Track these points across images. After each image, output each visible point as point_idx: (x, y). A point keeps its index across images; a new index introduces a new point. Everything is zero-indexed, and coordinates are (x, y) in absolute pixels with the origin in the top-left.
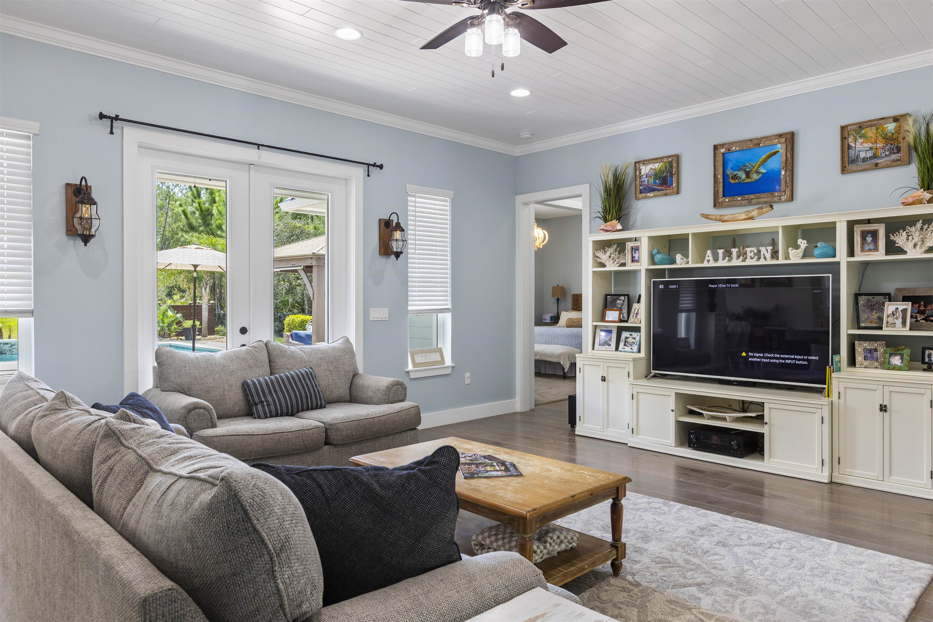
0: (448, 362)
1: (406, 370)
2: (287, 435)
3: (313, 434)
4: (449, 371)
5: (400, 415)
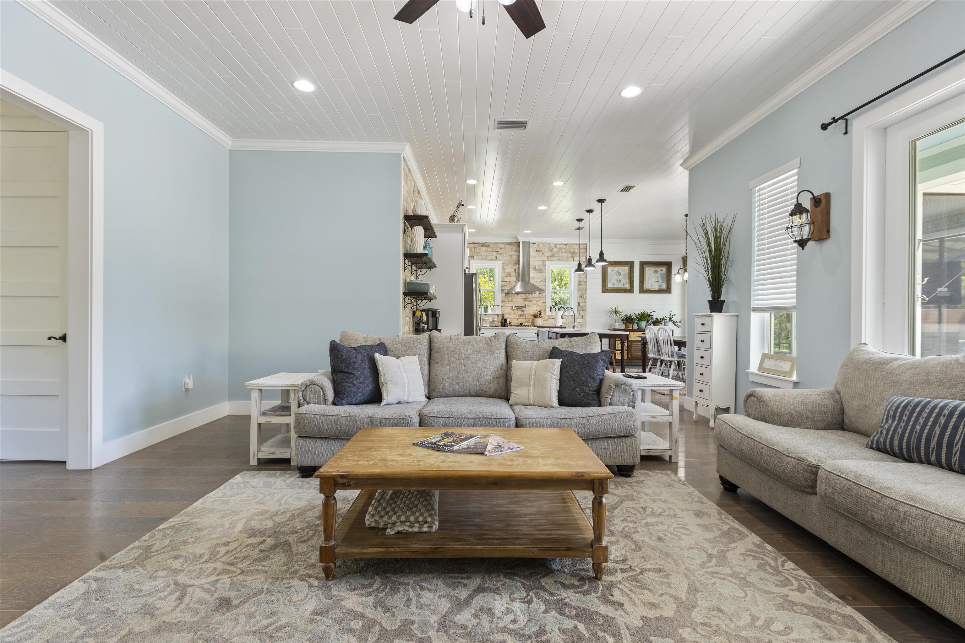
2: (763, 448)
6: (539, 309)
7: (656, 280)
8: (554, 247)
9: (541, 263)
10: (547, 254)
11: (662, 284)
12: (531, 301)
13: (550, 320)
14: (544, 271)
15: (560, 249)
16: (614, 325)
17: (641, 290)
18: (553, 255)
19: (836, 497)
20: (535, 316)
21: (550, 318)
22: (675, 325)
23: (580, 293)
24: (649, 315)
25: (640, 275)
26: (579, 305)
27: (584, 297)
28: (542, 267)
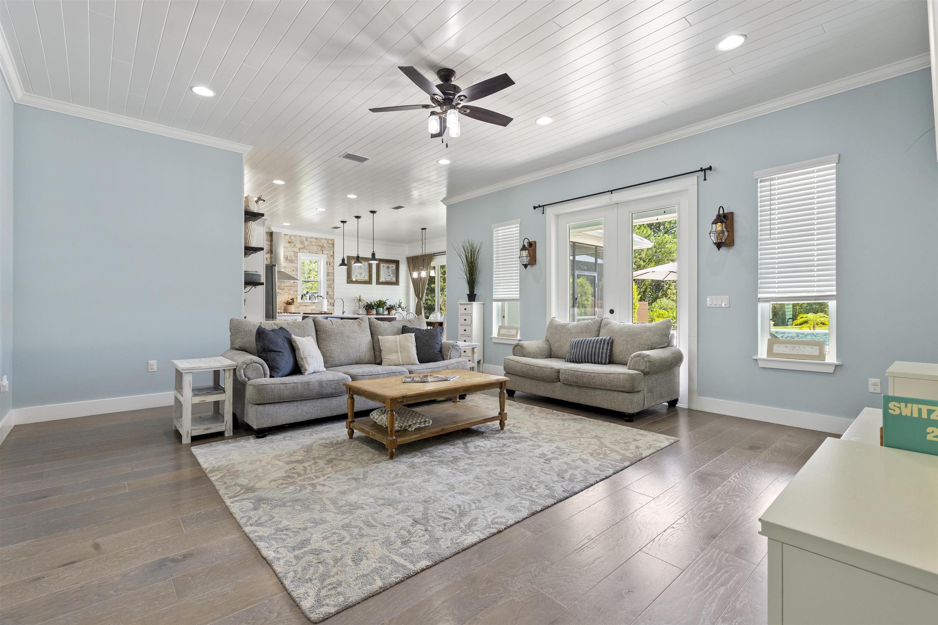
0: (831, 357)
1: (755, 357)
3: (547, 371)
4: (831, 370)
5: (608, 376)
6: (291, 297)
7: (388, 274)
8: (305, 240)
9: (292, 254)
10: (299, 246)
11: (393, 278)
12: (283, 289)
13: (301, 307)
14: (296, 262)
15: (311, 242)
16: (358, 311)
17: (378, 281)
18: (304, 247)
19: (569, 378)
20: (289, 303)
21: (301, 306)
22: (403, 310)
23: (329, 283)
24: (385, 303)
25: (377, 269)
26: (328, 294)
27: (332, 287)
28: (293, 258)
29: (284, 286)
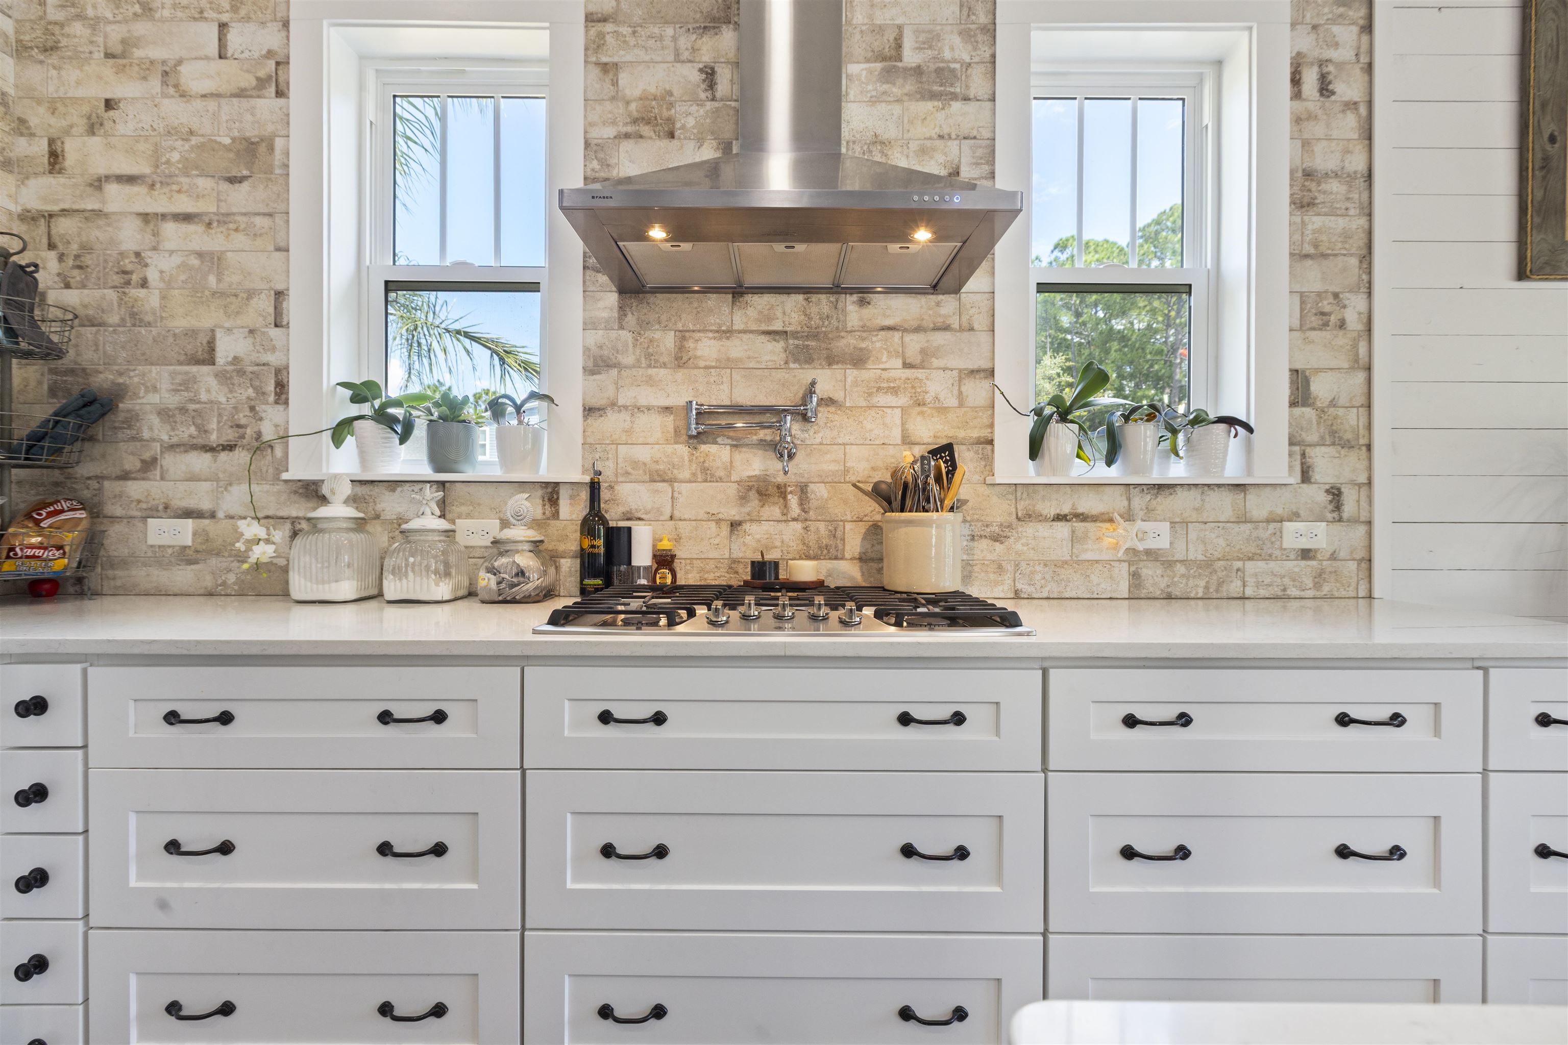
6: (932, 430)
26: (1301, 390)
27: (1353, 318)
29: (864, 328)
